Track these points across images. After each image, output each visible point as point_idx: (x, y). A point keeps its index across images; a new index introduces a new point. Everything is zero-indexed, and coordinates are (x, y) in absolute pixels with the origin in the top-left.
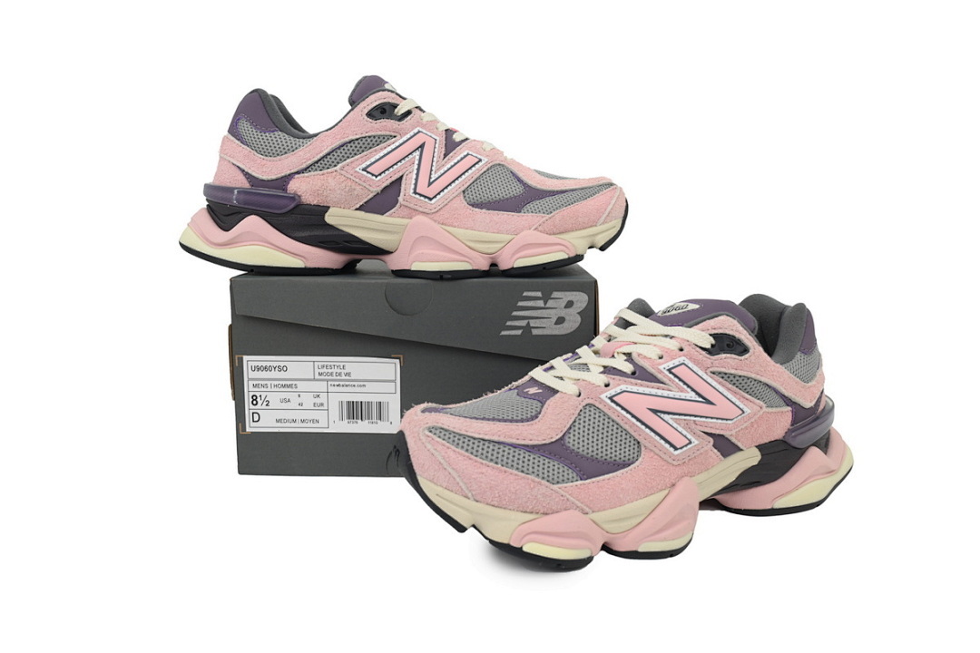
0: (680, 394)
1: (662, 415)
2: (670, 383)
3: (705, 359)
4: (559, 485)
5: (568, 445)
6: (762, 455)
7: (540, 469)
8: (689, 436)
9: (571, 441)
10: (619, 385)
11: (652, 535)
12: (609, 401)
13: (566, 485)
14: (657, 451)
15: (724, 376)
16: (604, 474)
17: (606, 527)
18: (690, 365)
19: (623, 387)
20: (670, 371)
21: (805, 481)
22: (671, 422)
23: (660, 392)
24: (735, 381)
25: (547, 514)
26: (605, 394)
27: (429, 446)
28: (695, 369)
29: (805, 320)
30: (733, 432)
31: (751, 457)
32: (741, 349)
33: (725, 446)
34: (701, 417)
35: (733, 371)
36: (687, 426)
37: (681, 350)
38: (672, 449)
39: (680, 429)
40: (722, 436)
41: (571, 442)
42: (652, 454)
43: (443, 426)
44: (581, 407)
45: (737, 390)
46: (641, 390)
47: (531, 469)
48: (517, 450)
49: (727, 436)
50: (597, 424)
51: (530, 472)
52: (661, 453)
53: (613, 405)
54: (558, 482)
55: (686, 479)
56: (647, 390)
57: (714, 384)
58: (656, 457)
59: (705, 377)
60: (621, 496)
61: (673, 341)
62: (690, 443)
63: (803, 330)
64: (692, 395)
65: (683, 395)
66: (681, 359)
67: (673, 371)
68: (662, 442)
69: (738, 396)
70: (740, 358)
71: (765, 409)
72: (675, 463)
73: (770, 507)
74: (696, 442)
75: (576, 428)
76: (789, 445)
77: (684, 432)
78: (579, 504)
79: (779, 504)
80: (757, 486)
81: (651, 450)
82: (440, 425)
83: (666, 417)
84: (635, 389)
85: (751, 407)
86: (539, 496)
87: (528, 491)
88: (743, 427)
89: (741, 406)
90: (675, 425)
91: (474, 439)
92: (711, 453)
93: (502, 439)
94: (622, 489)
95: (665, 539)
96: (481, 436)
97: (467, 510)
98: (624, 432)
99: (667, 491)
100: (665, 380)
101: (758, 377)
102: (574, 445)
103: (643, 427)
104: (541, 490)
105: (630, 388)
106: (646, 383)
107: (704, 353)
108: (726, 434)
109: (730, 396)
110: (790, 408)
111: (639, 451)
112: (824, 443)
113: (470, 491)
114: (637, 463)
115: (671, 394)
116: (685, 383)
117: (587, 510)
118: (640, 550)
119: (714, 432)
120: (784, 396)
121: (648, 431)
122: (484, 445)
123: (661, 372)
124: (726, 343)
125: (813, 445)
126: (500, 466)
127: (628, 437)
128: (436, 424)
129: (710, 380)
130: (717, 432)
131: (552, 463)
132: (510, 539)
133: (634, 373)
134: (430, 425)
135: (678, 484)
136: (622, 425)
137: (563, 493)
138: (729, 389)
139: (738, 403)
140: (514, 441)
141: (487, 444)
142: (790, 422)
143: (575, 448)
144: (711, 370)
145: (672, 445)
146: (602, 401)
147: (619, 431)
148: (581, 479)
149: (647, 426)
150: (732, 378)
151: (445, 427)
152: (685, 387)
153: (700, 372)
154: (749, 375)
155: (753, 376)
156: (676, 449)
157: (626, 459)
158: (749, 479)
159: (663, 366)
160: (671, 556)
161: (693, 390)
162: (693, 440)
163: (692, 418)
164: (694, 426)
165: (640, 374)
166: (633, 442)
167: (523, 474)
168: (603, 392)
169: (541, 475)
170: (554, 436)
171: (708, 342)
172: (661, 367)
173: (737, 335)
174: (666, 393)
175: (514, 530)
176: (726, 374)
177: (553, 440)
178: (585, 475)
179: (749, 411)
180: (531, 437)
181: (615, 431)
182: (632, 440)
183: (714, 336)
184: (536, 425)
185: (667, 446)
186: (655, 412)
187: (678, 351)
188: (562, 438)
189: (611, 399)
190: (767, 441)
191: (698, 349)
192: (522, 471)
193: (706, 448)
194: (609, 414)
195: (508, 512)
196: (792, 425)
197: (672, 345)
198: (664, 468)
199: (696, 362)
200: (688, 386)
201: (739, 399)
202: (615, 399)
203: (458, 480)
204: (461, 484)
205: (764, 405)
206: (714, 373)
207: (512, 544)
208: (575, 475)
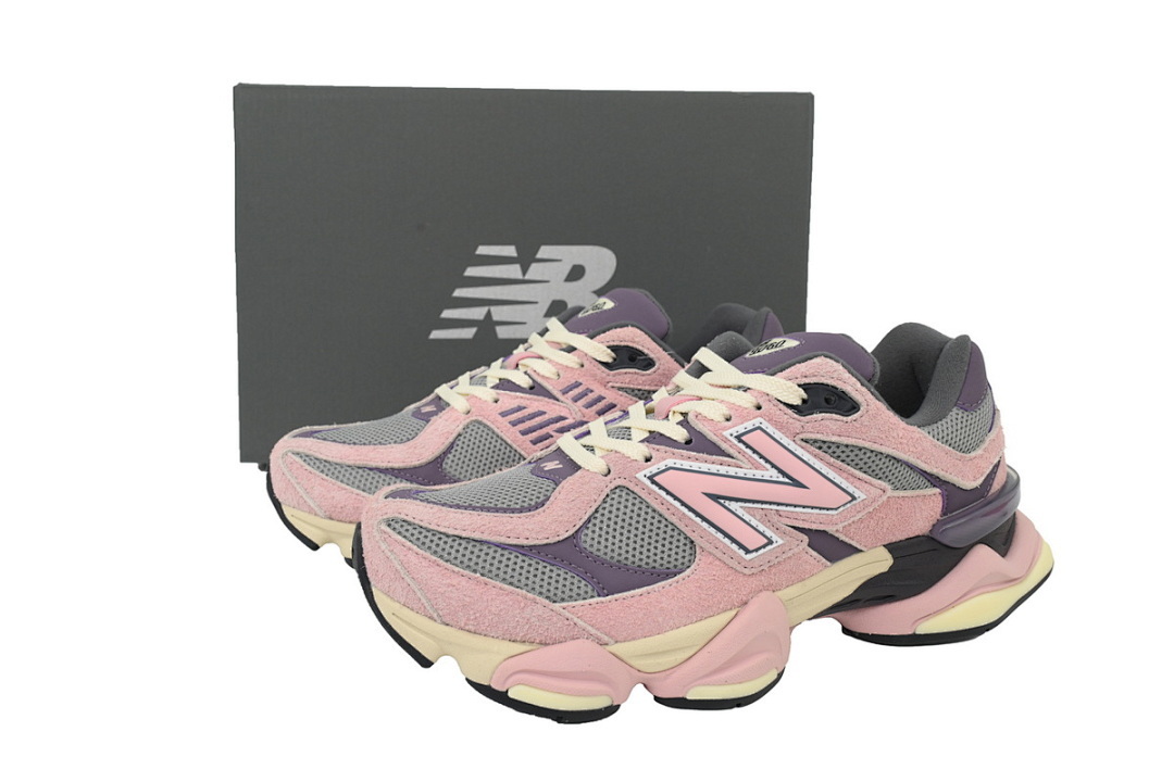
0: (755, 472)
1: (727, 503)
2: (740, 456)
3: (791, 421)
4: (564, 604)
5: (585, 545)
6: (895, 558)
7: (537, 580)
8: (769, 533)
9: (588, 539)
10: (666, 459)
11: (707, 676)
12: (648, 482)
13: (574, 603)
14: (719, 555)
15: (821, 446)
16: (634, 589)
17: (637, 663)
18: (771, 430)
19: (670, 462)
20: (739, 438)
21: (965, 595)
22: (740, 512)
23: (723, 470)
24: (838, 452)
25: (546, 644)
26: (644, 472)
27: (383, 546)
28: (778, 435)
29: (966, 359)
30: (840, 527)
31: (877, 561)
32: (849, 406)
33: (830, 547)
34: (787, 505)
35: (834, 439)
36: (765, 519)
37: (759, 408)
38: (742, 552)
39: (754, 522)
40: (824, 531)
41: (588, 541)
42: (711, 558)
43: (406, 518)
44: (607, 491)
45: (844, 466)
46: (696, 466)
47: (523, 580)
48: (506, 553)
49: (830, 532)
50: (628, 515)
51: (522, 585)
52: (725, 558)
53: (654, 487)
54: (563, 600)
55: (765, 595)
56: (705, 467)
57: (806, 456)
58: (717, 563)
59: (792, 446)
60: (660, 619)
61: (747, 395)
62: (770, 542)
63: (964, 374)
64: (773, 474)
65: (759, 474)
66: (757, 422)
67: (743, 438)
68: (727, 541)
69: (845, 475)
70: (845, 419)
71: (890, 492)
72: (746, 571)
73: (910, 633)
74: (780, 542)
75: (597, 522)
76: (939, 543)
77: (761, 528)
78: (593, 631)
79: (925, 628)
80: (890, 602)
81: (710, 553)
82: (403, 516)
83: (733, 506)
84: (686, 464)
85: (868, 490)
86: (533, 620)
87: (518, 611)
88: (856, 519)
89: (851, 489)
90: (747, 517)
91: (448, 536)
92: (806, 557)
93: (485, 537)
94: (662, 609)
95: (726, 683)
96: (456, 533)
97: (433, 637)
98: (670, 527)
99: (733, 613)
100: (731, 451)
101: (876, 447)
102: (592, 546)
103: (698, 520)
104: (539, 609)
105: (679, 463)
106: (705, 456)
107: (790, 411)
108: (831, 529)
109: (832, 474)
110: (938, 490)
111: (694, 554)
112: (1003, 538)
113: (436, 610)
114: (688, 571)
115: (741, 472)
116: (762, 457)
117: (606, 639)
118: (690, 697)
119: (806, 527)
120: (925, 472)
121: (705, 525)
122: (460, 544)
123: (726, 440)
124: (822, 398)
125: (981, 542)
126: (478, 575)
127: (675, 534)
128: (397, 515)
129: (799, 452)
130: (814, 527)
131: (556, 571)
132: (491, 678)
133: (688, 442)
134: (390, 516)
135: (751, 602)
136: (666, 516)
137: (568, 615)
138: (830, 465)
139: (844, 485)
140: (503, 540)
141: (464, 543)
142: (939, 509)
143: (594, 550)
144: (801, 436)
145: (741, 546)
146: (638, 483)
147: (662, 526)
148: (599, 596)
149: (704, 519)
150: (833, 448)
151: (409, 519)
152: (762, 461)
153: (786, 442)
154: (861, 443)
155: (867, 445)
156: (748, 551)
157: (671, 566)
158: (875, 593)
159: (730, 431)
160: (739, 706)
161: (773, 466)
162: (774, 538)
163: (774, 507)
164: (776, 518)
165: (698, 443)
166: (683, 541)
167: (512, 588)
168: (640, 470)
169: (537, 587)
170: (562, 532)
171: (796, 396)
172: (726, 433)
173: (840, 385)
174: (732, 471)
175: (497, 667)
176: (824, 442)
177: (561, 538)
178: (605, 589)
179: (863, 497)
180: (527, 534)
181: (656, 524)
182: (682, 538)
183: (805, 387)
184: (539, 516)
185: (734, 547)
186: (715, 498)
187: (754, 409)
188: (574, 536)
189: (651, 478)
190: (903, 538)
191: (781, 406)
192: (511, 584)
193: (796, 550)
194: (649, 501)
195: (490, 641)
196: (944, 513)
197: (746, 400)
198: (729, 579)
199: (780, 426)
200: (767, 461)
201: (847, 479)
202: (656, 479)
203: (419, 594)
204: (423, 601)
205: (888, 487)
206: (806, 441)
207: (494, 686)
208: (589, 589)
